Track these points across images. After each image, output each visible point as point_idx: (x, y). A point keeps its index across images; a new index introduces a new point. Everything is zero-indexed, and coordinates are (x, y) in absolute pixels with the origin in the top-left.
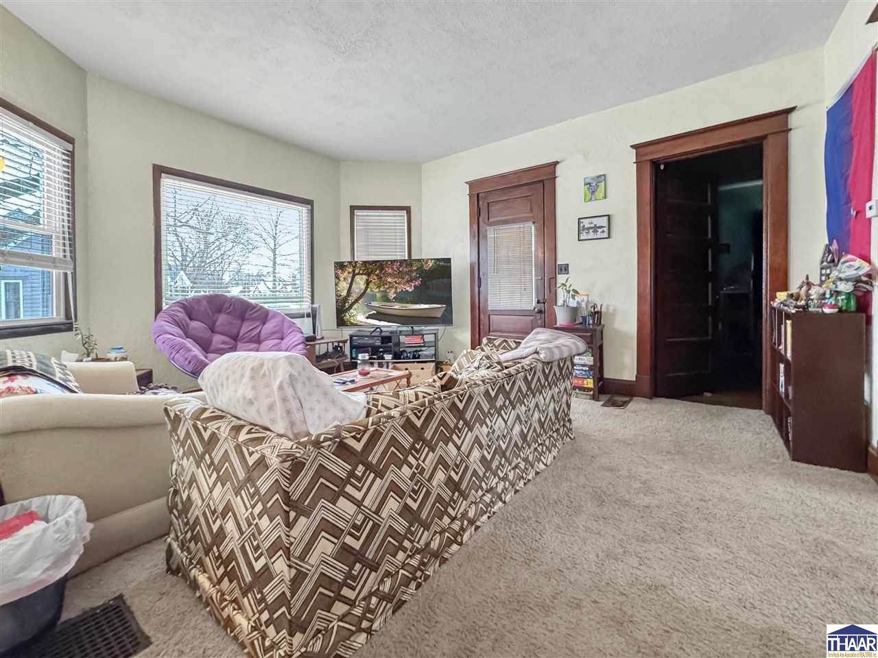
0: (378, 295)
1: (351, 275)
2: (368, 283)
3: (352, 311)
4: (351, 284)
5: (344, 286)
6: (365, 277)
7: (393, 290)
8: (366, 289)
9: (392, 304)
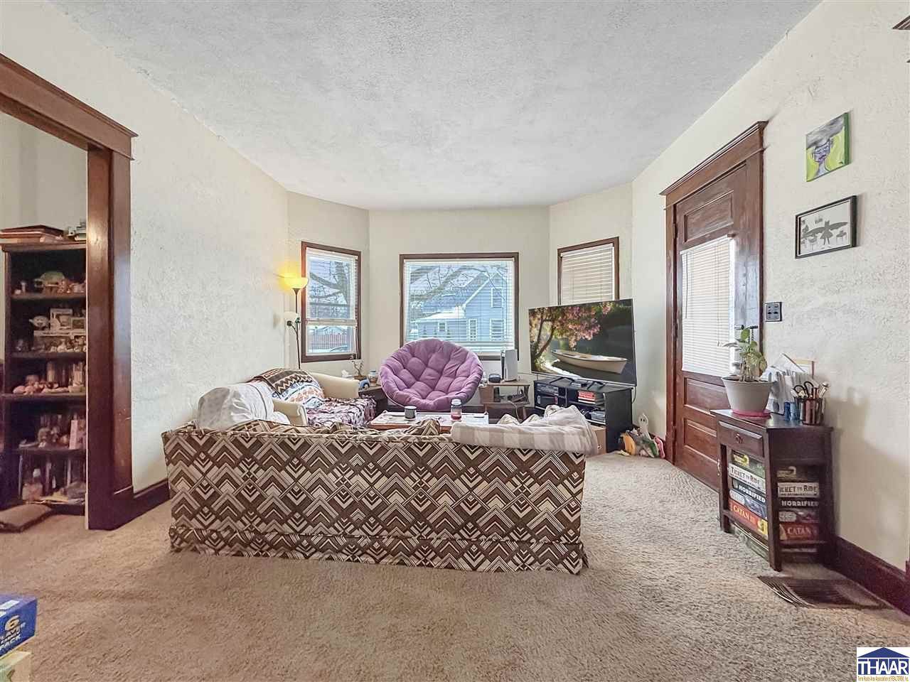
0: (561, 342)
1: (540, 321)
2: (553, 329)
3: (541, 357)
4: (540, 331)
5: (536, 331)
6: (550, 323)
7: (574, 338)
8: (552, 335)
9: (574, 353)
